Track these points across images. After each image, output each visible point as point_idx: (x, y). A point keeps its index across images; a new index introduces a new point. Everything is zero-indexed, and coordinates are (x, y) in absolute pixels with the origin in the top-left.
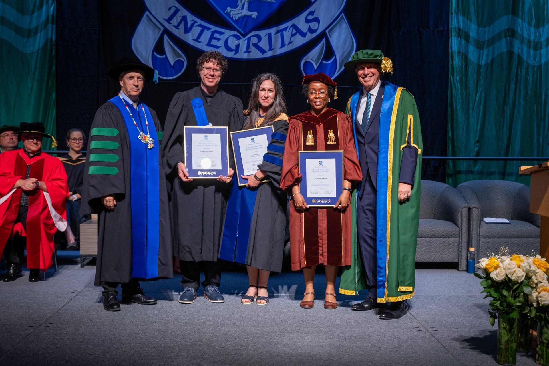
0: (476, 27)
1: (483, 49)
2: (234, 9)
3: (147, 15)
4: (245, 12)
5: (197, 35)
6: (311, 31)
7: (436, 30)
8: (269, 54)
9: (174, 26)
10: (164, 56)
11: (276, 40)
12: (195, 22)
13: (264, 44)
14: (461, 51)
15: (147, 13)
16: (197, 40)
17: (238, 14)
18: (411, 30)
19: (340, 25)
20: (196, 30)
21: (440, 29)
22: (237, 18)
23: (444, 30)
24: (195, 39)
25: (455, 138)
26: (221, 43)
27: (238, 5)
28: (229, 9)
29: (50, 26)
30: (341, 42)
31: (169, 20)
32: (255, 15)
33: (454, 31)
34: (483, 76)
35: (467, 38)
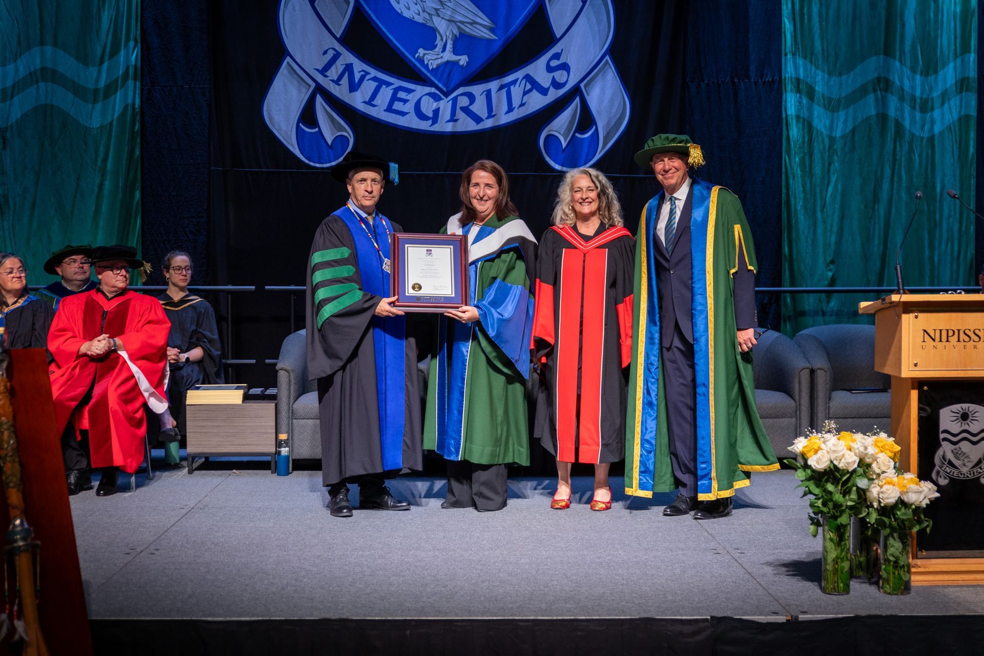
0: (826, 76)
1: (838, 111)
2: (430, 52)
3: (288, 63)
4: (448, 56)
5: (370, 94)
6: (556, 85)
7: (760, 80)
8: (488, 124)
9: (333, 81)
10: (317, 129)
11: (499, 101)
12: (368, 73)
13: (479, 108)
14: (802, 115)
15: (288, 59)
16: (370, 102)
17: (436, 59)
18: (720, 82)
19: (603, 75)
20: (369, 87)
21: (767, 80)
22: (435, 67)
23: (773, 81)
24: (367, 101)
25: (795, 257)
26: (409, 107)
27: (437, 45)
28: (421, 52)
29: (130, 83)
30: (606, 102)
31: (324, 71)
32: (463, 60)
33: (790, 83)
34: (839, 154)
35: (811, 94)
